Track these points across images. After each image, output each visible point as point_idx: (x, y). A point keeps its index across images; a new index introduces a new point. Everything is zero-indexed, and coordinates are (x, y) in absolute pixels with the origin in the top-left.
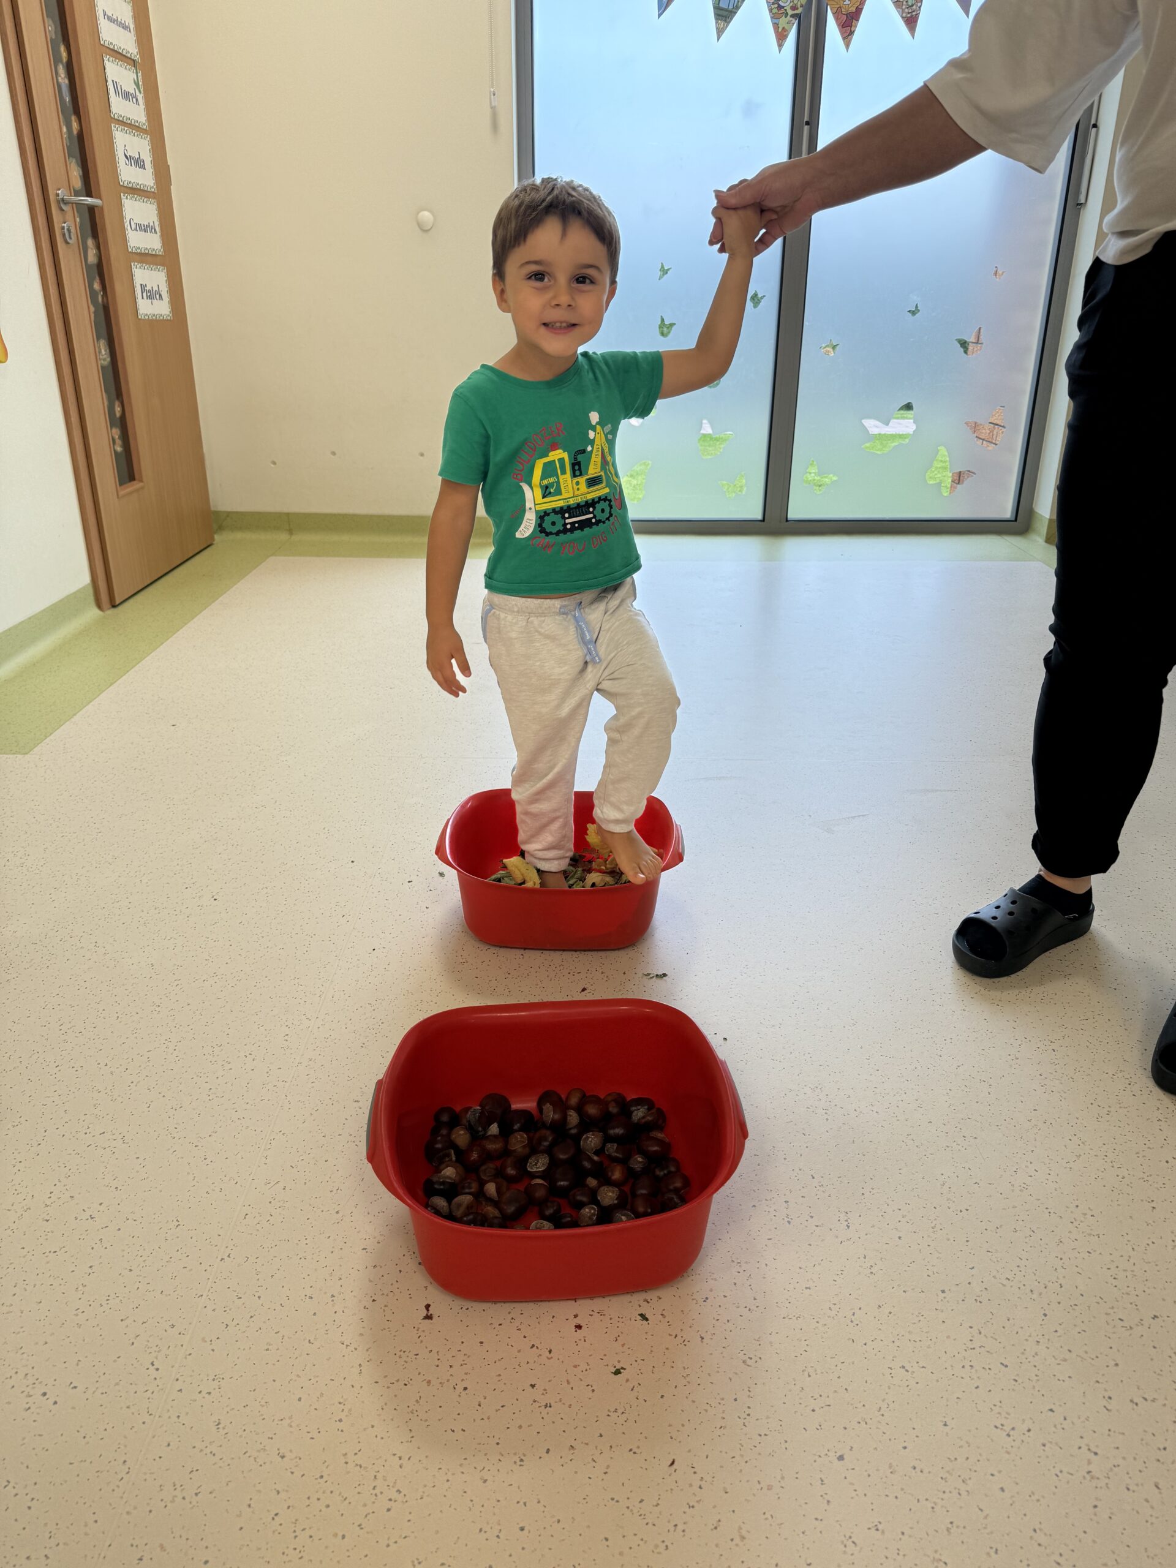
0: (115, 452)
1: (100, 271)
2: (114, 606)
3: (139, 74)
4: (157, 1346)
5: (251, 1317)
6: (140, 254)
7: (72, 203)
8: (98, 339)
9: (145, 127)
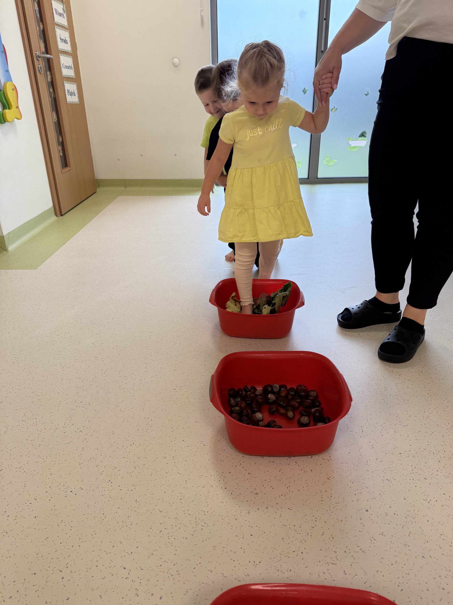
0: (60, 155)
1: (52, 84)
2: (62, 215)
3: (64, 6)
4: (110, 475)
5: (144, 465)
6: (67, 78)
7: (42, 57)
8: (52, 112)
9: (67, 27)
